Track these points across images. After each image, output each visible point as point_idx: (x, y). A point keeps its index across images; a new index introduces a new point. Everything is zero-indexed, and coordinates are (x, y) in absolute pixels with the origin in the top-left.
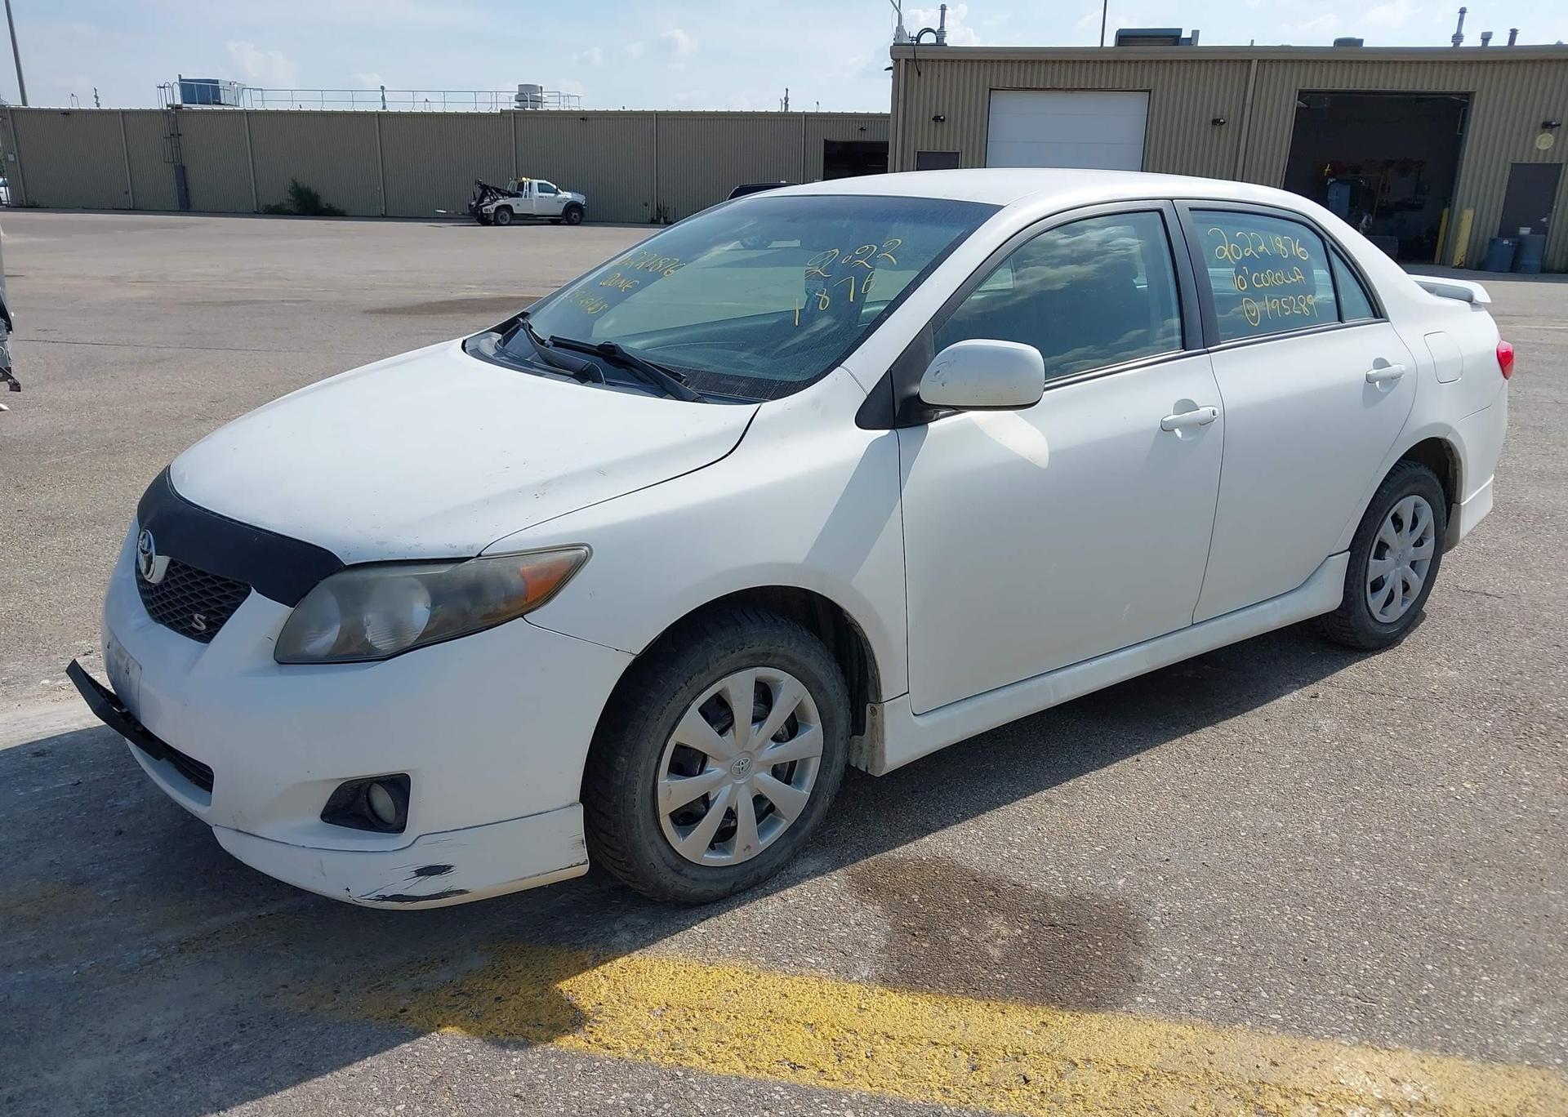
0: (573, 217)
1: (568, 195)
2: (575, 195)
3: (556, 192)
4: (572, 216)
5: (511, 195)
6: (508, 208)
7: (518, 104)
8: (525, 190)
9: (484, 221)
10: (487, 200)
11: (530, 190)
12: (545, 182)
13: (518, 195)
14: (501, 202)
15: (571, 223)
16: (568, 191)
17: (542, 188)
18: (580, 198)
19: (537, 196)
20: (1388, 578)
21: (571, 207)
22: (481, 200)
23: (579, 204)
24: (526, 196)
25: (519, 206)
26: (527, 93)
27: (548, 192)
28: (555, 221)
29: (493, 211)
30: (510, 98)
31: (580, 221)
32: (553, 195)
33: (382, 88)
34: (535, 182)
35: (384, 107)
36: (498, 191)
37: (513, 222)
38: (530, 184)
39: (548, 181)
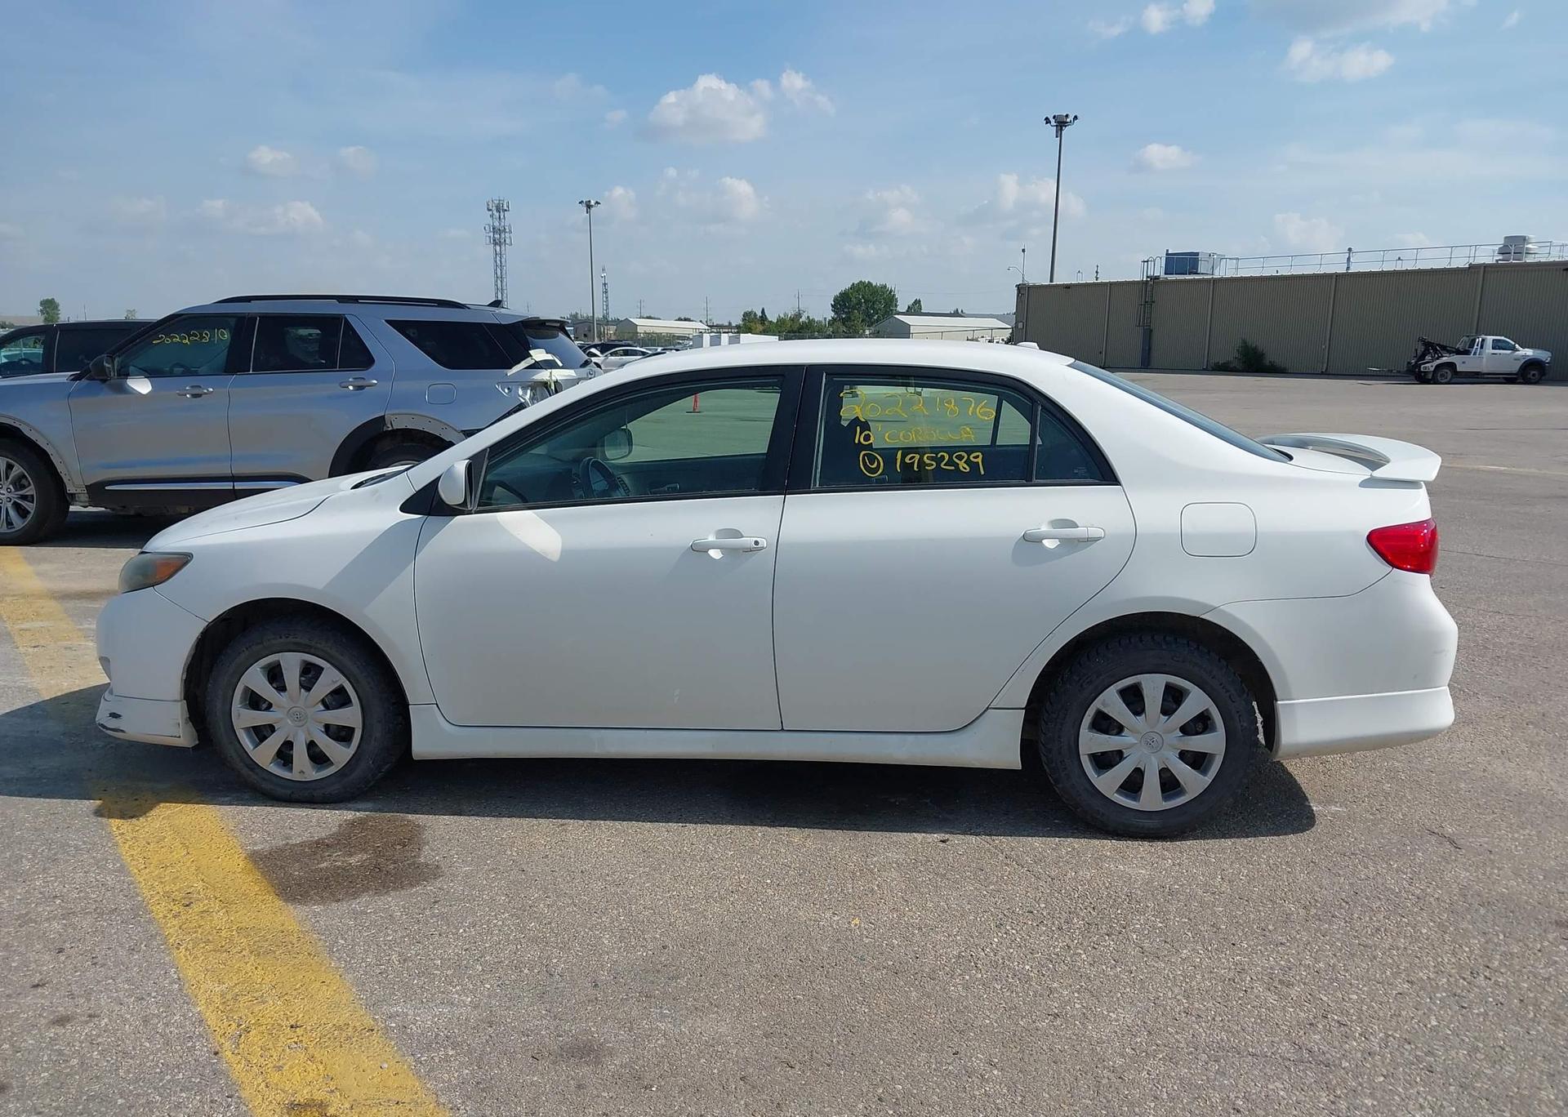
0: (1530, 376)
1: (1529, 352)
2: (1539, 352)
3: (1514, 349)
4: (1530, 374)
5: (1458, 352)
6: (1451, 366)
7: (1501, 257)
8: (1476, 347)
9: (1423, 379)
10: (1428, 358)
11: (1482, 347)
12: (1503, 338)
13: (1467, 352)
14: (1444, 359)
15: (1527, 382)
16: (1528, 348)
17: (1497, 345)
18: (1544, 355)
19: (1488, 354)
21: (1531, 365)
22: (1423, 357)
23: (1542, 361)
24: (1475, 354)
25: (1463, 364)
26: (1514, 245)
27: (1504, 349)
28: (1509, 379)
29: (1432, 369)
30: (1494, 251)
31: (1540, 379)
32: (1510, 352)
33: (1350, 249)
34: (1490, 339)
35: (1348, 268)
36: (1444, 348)
37: (1453, 381)
38: (1483, 340)
39: (1505, 337)
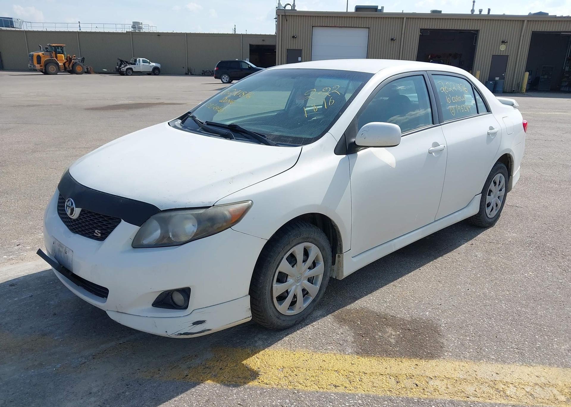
0: (156, 72)
1: (154, 64)
2: (156, 64)
3: (149, 63)
4: (155, 72)
5: (132, 64)
6: (131, 69)
7: (133, 29)
8: (137, 62)
9: (122, 74)
10: (123, 66)
11: (139, 62)
12: (145, 59)
13: (134, 64)
14: (128, 66)
15: (155, 75)
16: (153, 63)
17: (144, 62)
18: (158, 65)
19: (142, 64)
20: (491, 202)
21: (155, 68)
22: (120, 66)
23: (158, 67)
24: (138, 65)
25: (135, 68)
26: (136, 25)
27: (146, 63)
28: (149, 74)
29: (125, 70)
30: (129, 27)
31: (159, 73)
32: (148, 64)
33: (79, 22)
34: (141, 59)
35: (80, 30)
36: (127, 62)
37: (133, 74)
38: (139, 60)
39: (146, 58)
